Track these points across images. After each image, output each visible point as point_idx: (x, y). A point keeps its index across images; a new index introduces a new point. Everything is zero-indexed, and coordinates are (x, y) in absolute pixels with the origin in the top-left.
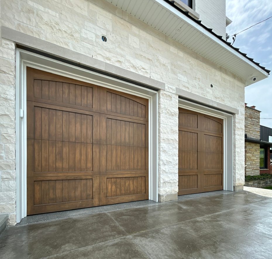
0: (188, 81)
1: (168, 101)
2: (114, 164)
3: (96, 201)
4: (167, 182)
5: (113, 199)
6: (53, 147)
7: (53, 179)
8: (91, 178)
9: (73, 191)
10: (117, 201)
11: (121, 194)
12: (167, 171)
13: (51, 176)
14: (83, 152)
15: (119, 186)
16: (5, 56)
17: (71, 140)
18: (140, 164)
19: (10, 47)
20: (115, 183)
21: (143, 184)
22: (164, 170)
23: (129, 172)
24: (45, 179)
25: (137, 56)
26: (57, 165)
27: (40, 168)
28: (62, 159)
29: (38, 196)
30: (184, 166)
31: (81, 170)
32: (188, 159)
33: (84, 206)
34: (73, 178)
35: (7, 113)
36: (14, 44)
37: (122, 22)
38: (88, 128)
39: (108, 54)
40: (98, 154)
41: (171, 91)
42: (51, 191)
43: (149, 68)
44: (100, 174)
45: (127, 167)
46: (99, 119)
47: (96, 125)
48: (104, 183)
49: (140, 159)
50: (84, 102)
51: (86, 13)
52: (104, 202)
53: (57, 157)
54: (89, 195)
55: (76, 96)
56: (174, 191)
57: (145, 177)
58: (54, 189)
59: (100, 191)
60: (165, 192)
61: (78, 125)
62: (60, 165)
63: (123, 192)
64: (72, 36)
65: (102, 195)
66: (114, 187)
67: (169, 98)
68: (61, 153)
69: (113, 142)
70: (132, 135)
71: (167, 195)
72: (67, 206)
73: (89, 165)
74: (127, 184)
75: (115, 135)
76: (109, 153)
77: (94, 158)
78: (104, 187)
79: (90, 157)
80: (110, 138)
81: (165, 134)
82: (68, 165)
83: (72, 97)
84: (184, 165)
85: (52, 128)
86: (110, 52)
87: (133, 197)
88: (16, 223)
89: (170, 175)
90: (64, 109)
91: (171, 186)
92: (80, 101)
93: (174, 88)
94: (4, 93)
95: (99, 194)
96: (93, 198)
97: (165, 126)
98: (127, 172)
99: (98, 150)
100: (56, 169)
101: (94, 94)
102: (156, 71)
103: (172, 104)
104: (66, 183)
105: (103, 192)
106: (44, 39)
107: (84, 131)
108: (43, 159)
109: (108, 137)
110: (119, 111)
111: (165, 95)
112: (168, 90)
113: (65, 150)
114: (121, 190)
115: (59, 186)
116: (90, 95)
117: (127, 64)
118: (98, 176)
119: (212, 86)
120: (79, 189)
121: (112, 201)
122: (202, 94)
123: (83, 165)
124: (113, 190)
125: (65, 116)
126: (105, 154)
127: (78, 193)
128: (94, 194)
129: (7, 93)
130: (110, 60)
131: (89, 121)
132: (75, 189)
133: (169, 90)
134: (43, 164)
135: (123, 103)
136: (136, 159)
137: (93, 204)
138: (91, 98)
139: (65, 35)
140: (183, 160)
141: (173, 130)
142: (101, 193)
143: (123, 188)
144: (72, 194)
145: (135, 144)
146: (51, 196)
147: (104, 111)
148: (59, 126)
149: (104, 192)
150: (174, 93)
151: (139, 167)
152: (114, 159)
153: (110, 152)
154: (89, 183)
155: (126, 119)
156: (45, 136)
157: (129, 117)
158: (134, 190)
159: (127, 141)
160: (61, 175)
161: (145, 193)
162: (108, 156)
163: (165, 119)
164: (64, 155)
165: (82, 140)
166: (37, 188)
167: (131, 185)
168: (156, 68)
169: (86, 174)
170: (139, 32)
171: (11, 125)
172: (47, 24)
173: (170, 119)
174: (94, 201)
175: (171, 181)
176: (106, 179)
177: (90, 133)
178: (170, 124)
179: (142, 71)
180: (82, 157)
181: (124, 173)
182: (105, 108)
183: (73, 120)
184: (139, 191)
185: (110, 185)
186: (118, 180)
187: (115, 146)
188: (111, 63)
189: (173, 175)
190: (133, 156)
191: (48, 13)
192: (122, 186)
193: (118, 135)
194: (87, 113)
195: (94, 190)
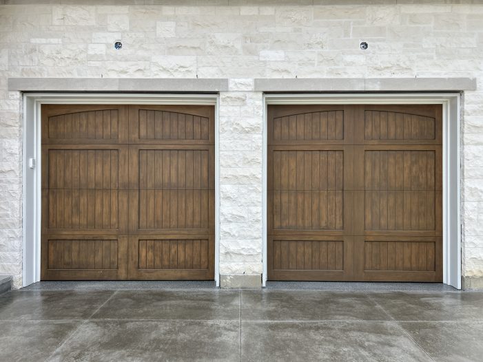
0: (287, 56)
1: (237, 109)
2: (151, 218)
3: (122, 273)
4: (233, 253)
5: (148, 272)
6: (68, 198)
7: (68, 238)
8: (115, 238)
9: (92, 256)
10: (154, 276)
11: (163, 267)
12: (234, 232)
13: (66, 234)
14: (106, 202)
15: (159, 253)
16: (12, 108)
17: (90, 187)
18: (197, 218)
19: (15, 97)
20: (153, 247)
21: (204, 253)
22: (228, 231)
23: (176, 232)
24: (59, 238)
25: (172, 50)
26: (74, 220)
27: (55, 224)
28: (79, 212)
29: (52, 258)
30: (304, 223)
31: (102, 227)
32: (315, 207)
33: (105, 277)
34: (91, 237)
35: (13, 168)
36: (18, 93)
37: (144, 11)
38: (113, 169)
39: (123, 65)
40: (126, 204)
41: (243, 88)
42: (67, 253)
43: (195, 62)
44: (128, 233)
45: (174, 223)
46: (127, 153)
47: (123, 162)
48: (135, 246)
49: (197, 209)
50: (107, 132)
51: (93, 23)
52: (134, 276)
53: (74, 210)
54: (113, 263)
55: (96, 127)
56: (251, 270)
57: (208, 240)
58: (70, 250)
59: (128, 258)
60: (230, 271)
61: (99, 166)
62: (77, 220)
63: (166, 263)
64: (76, 59)
65: (131, 265)
66: (150, 254)
67: (238, 103)
68: (77, 205)
69: (150, 185)
70: (183, 171)
71: (235, 276)
72: (84, 275)
73: (114, 220)
74: (173, 251)
75: (153, 174)
76: (143, 202)
77: (120, 211)
78: (134, 253)
79: (114, 209)
80: (145, 179)
81: (230, 167)
82: (86, 220)
83: (91, 129)
84: (303, 219)
85: (68, 173)
86: (126, 60)
87: (184, 273)
88: (20, 287)
89: (240, 242)
90: (81, 147)
91: (244, 261)
92: (101, 133)
93: (250, 81)
94: (10, 148)
95: (127, 262)
96: (118, 268)
97: (231, 154)
98: (173, 232)
99: (125, 199)
100: (72, 226)
101: (120, 119)
102: (208, 63)
103: (246, 112)
104: (83, 244)
105: (132, 260)
106: (46, 77)
107: (107, 173)
108: (58, 213)
109: (141, 178)
110: (159, 136)
111: (229, 99)
112: (236, 89)
113: (83, 200)
114: (162, 260)
115: (75, 247)
116: (115, 121)
117: (154, 69)
118: (125, 236)
119: (365, 45)
120: (100, 253)
121: (147, 276)
122: (331, 72)
123: (106, 221)
124: (149, 258)
125: (82, 156)
126: (136, 203)
127: (98, 259)
128: (119, 261)
129: (12, 147)
130: (126, 72)
131: (113, 158)
132: (95, 252)
133: (238, 87)
134: (58, 220)
135: (167, 122)
136: (190, 211)
137: (117, 276)
138: (116, 123)
139: (68, 61)
140: (300, 209)
141: (247, 159)
142: (130, 261)
143: (165, 257)
144: (91, 260)
145: (188, 185)
146: (67, 259)
147: (135, 141)
148: (76, 169)
149: (134, 259)
150: (250, 90)
151: (196, 223)
152: (151, 212)
153: (145, 201)
154: (113, 246)
155: (172, 147)
156: (60, 184)
157: (177, 142)
158: (185, 261)
159: (174, 180)
160: (78, 234)
161: (208, 268)
162: (141, 206)
163: (229, 141)
164: (81, 207)
165: (104, 185)
166: (52, 248)
167: (181, 254)
168: (209, 56)
169: (109, 233)
170: (175, 12)
171: (16, 181)
172: (48, 57)
173: (241, 139)
174: (119, 272)
175: (242, 252)
176: (137, 242)
177: (114, 174)
178: (242, 149)
179: (180, 72)
180: (104, 209)
181: (167, 232)
182: (137, 135)
183: (92, 161)
184: (194, 263)
185: (144, 250)
186: (158, 244)
187: (153, 191)
188: (128, 77)
189: (249, 241)
190: (184, 205)
191: (50, 44)
192: (164, 253)
193: (158, 173)
194: (111, 147)
195: (119, 257)
